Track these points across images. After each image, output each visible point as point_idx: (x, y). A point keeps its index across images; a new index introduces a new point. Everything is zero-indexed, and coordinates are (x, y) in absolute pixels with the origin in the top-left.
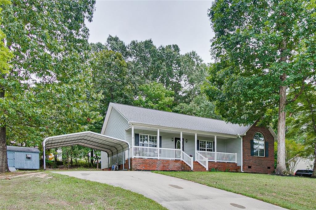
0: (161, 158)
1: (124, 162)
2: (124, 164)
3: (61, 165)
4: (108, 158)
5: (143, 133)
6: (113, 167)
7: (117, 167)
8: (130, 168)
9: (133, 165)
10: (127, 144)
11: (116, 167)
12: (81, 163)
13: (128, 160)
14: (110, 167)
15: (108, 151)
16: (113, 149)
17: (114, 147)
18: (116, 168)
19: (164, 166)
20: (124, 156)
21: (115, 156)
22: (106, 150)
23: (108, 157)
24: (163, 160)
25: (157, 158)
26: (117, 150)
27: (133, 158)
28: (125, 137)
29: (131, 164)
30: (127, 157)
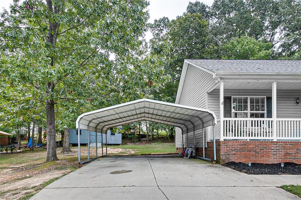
0: (281, 138)
1: (205, 145)
2: (205, 148)
3: (145, 138)
4: (183, 136)
5: (239, 95)
6: (187, 152)
7: (194, 151)
8: (215, 159)
9: (222, 153)
10: (211, 115)
11: (192, 152)
12: (163, 135)
13: (213, 142)
14: (184, 147)
15: (182, 126)
16: (188, 123)
17: (190, 121)
18: (192, 154)
19: (287, 154)
20: (205, 134)
21: (191, 134)
22: (179, 125)
23: (183, 134)
24: (285, 142)
25: (270, 138)
26: (193, 124)
27: (222, 139)
28: (207, 104)
29: (218, 151)
30: (209, 138)
